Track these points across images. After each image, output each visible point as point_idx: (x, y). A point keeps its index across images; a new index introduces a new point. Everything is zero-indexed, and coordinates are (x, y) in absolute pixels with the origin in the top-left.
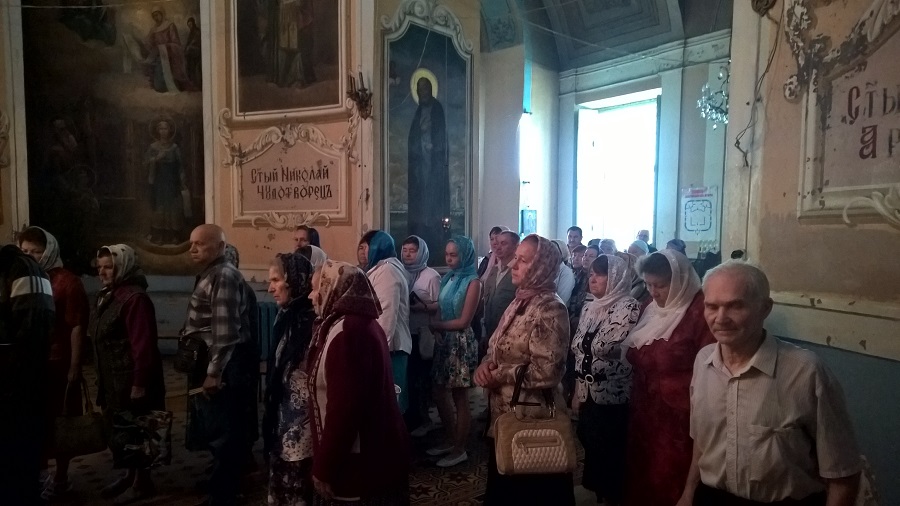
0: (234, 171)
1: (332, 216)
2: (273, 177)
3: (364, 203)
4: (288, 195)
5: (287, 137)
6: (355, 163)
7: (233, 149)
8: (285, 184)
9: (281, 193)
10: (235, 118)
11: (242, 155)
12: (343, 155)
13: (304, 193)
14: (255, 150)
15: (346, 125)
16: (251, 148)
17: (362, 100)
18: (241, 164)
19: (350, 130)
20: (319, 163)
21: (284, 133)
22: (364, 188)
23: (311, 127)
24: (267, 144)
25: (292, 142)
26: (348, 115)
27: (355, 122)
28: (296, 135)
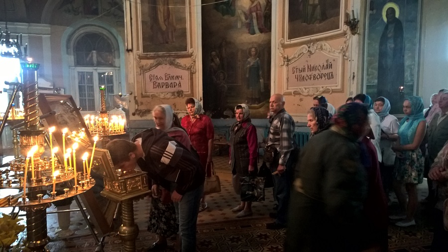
0: (285, 68)
1: (333, 88)
2: (304, 70)
3: (352, 80)
4: (310, 79)
5: (311, 49)
6: (347, 59)
7: (284, 58)
8: (309, 73)
9: (307, 78)
10: (286, 43)
11: (289, 61)
12: (341, 55)
13: (318, 77)
14: (295, 57)
15: (343, 39)
16: (293, 56)
17: (353, 25)
18: (288, 65)
19: (345, 42)
20: (327, 61)
21: (309, 47)
22: (352, 72)
23: (323, 43)
24: (300, 54)
25: (313, 52)
26: (345, 34)
27: (348, 37)
28: (315, 48)
